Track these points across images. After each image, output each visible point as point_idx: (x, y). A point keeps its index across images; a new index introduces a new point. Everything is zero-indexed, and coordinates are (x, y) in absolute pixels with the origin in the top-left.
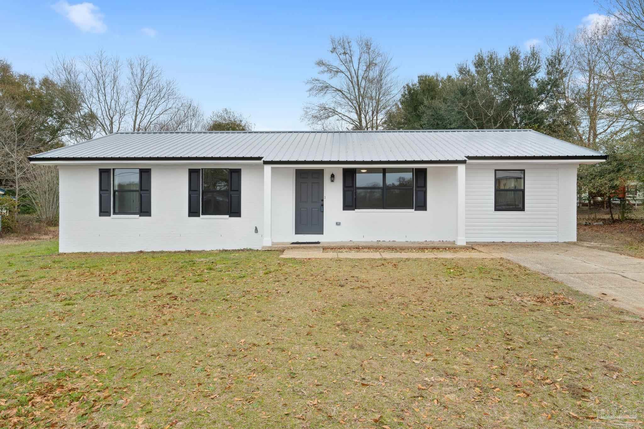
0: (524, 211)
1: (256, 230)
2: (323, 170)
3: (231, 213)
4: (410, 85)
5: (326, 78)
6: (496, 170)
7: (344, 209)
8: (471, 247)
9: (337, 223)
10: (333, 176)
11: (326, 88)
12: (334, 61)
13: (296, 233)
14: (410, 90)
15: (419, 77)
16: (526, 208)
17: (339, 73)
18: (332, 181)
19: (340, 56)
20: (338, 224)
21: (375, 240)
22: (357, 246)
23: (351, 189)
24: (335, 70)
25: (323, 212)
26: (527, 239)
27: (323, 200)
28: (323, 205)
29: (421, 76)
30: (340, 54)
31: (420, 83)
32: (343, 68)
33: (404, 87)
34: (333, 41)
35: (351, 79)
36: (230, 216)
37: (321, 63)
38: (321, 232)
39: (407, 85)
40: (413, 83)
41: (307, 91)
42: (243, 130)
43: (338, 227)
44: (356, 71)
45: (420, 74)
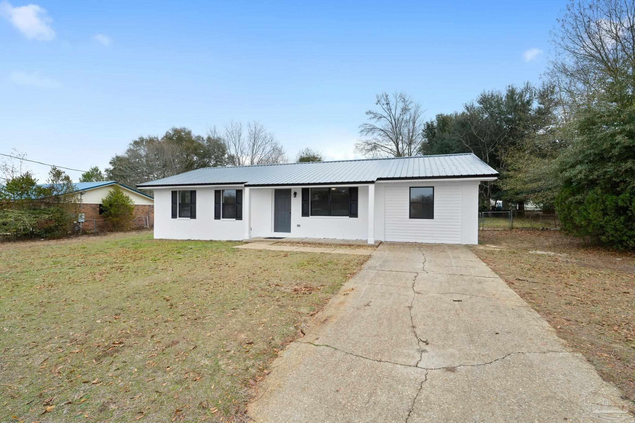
0: (433, 219)
2: (290, 190)
3: (237, 217)
5: (373, 122)
6: (410, 188)
7: (302, 216)
10: (296, 193)
11: (372, 129)
12: (379, 110)
13: (275, 231)
14: (428, 126)
16: (435, 217)
18: (296, 197)
19: (383, 106)
20: (299, 226)
21: (322, 238)
23: (307, 202)
24: (379, 116)
25: (291, 217)
26: (435, 241)
27: (291, 210)
28: (291, 213)
30: (383, 105)
31: (437, 120)
32: (385, 114)
34: (377, 97)
35: (391, 122)
36: (236, 220)
37: (370, 112)
38: (289, 231)
40: (432, 121)
41: (359, 133)
42: (319, 161)
43: (299, 228)
44: (394, 116)
45: (437, 114)
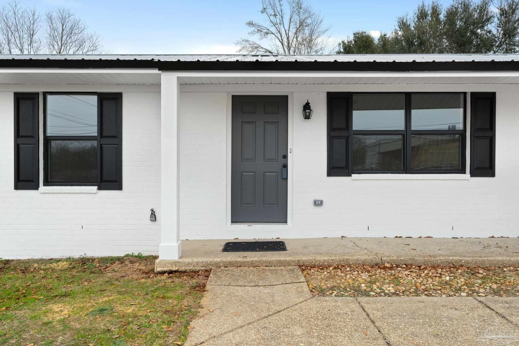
1: (153, 216)
2: (286, 97)
3: (102, 181)
4: (346, 41)
7: (330, 174)
9: (315, 202)
10: (307, 107)
13: (234, 221)
15: (354, 34)
17: (269, 35)
18: (307, 117)
19: (270, 17)
20: (318, 203)
22: (379, 261)
23: (344, 133)
24: (265, 31)
25: (286, 179)
27: (286, 157)
28: (285, 166)
29: (357, 33)
30: (270, 15)
31: (355, 41)
32: (273, 29)
33: (340, 44)
35: (281, 41)
36: (99, 189)
37: (251, 24)
38: (283, 219)
39: (343, 42)
40: (349, 41)
43: (318, 209)
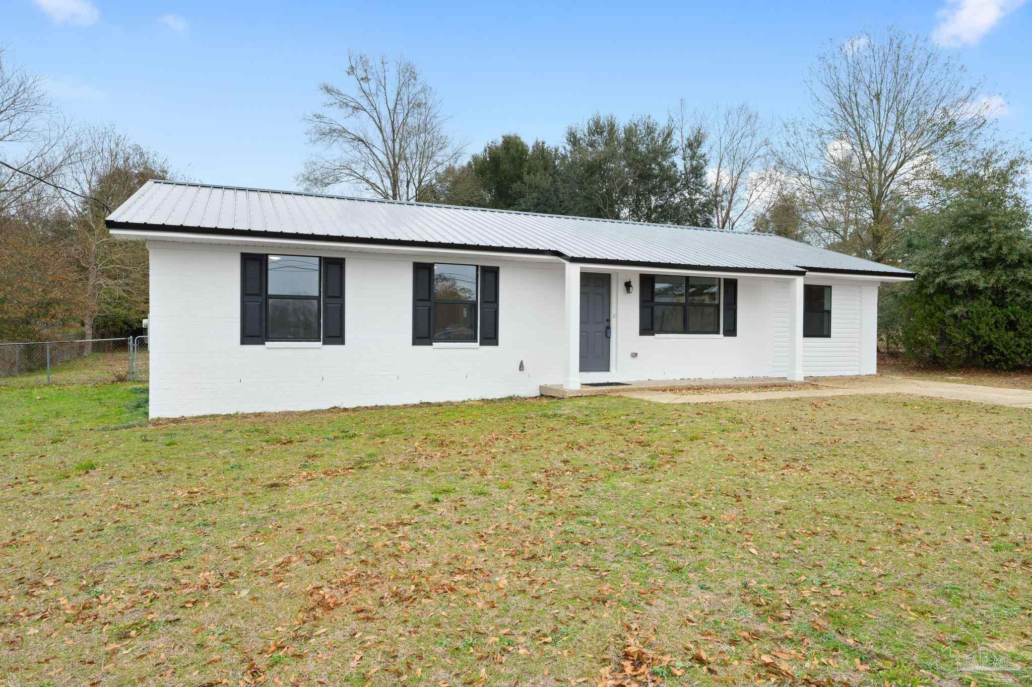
0: (830, 337)
1: (522, 367)
2: (609, 275)
3: (483, 339)
5: (339, 117)
7: (641, 334)
8: (812, 382)
9: (632, 354)
10: (629, 285)
12: (351, 89)
16: (832, 334)
17: (360, 112)
18: (630, 292)
25: (609, 337)
26: (833, 373)
27: (609, 321)
28: (609, 328)
32: (364, 103)
36: (481, 345)
38: (607, 369)
43: (634, 360)
